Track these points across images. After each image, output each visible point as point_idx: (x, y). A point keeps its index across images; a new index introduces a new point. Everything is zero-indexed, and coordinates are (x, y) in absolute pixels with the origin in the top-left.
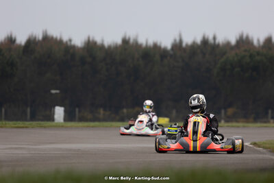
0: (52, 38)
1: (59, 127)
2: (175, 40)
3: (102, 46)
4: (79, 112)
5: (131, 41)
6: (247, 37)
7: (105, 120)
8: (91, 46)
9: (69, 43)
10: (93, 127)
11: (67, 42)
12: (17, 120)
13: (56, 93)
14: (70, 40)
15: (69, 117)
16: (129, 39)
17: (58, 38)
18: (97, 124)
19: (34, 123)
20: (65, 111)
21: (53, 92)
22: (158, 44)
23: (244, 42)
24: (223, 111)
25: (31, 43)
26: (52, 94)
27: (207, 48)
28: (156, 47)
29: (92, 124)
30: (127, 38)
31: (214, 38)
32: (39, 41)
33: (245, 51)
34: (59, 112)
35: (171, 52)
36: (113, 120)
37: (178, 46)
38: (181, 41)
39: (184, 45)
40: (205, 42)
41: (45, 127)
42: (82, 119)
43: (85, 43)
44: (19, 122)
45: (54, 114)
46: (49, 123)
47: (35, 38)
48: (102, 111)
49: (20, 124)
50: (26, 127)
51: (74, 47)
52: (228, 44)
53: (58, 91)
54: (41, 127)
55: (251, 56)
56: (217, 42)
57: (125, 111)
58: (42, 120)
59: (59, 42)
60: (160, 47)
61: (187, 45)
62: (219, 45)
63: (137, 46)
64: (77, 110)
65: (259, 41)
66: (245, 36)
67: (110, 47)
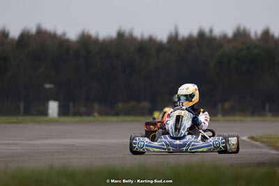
0: (46, 32)
1: (53, 122)
2: (171, 34)
3: (96, 41)
4: (74, 106)
5: (127, 34)
6: (245, 31)
8: (85, 40)
9: (62, 37)
10: (87, 122)
11: (60, 37)
13: (50, 88)
14: (64, 34)
15: (63, 111)
16: (124, 32)
17: (52, 32)
18: (91, 118)
19: (28, 118)
20: (60, 106)
21: (48, 86)
23: (241, 35)
24: (220, 106)
25: (25, 36)
26: (46, 89)
27: (203, 41)
28: (152, 40)
29: (86, 119)
30: (122, 30)
31: (211, 31)
32: (32, 36)
33: (243, 43)
34: (53, 107)
35: (167, 46)
37: (174, 39)
38: (177, 35)
39: (180, 37)
40: (201, 35)
41: (39, 122)
42: (77, 114)
43: (80, 37)
44: (12, 117)
45: (47, 108)
46: (43, 118)
47: (28, 33)
48: (96, 106)
50: (20, 123)
51: (68, 41)
52: (225, 37)
53: (52, 86)
54: (35, 122)
55: (248, 49)
56: (214, 34)
57: (120, 105)
58: (36, 115)
59: (53, 36)
60: (155, 41)
61: (183, 38)
62: (215, 38)
63: (132, 39)
64: (71, 105)
65: (256, 33)
66: (242, 28)
67: (104, 41)
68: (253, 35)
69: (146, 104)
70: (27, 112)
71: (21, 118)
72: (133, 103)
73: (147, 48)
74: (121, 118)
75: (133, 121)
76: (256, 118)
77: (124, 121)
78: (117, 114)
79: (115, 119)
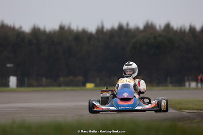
0: (7, 26)
1: (13, 91)
2: (98, 27)
3: (44, 32)
4: (28, 80)
5: (66, 28)
6: (152, 24)
7: (47, 86)
8: (36, 32)
9: (19, 30)
10: (38, 91)
13: (11, 67)
14: (21, 28)
15: (20, 84)
16: (64, 26)
17: (12, 26)
18: (41, 88)
20: (18, 80)
21: (9, 65)
23: (149, 27)
26: (7, 68)
27: (122, 32)
28: (84, 32)
29: (37, 89)
31: (128, 25)
33: (151, 34)
34: (13, 80)
35: (96, 36)
36: (53, 86)
37: (100, 31)
38: (103, 27)
40: (121, 27)
42: (30, 85)
43: (32, 30)
45: (9, 82)
48: (44, 80)
51: (23, 33)
52: (137, 29)
53: (12, 65)
55: (155, 38)
56: (129, 27)
57: (62, 79)
59: (12, 29)
60: (87, 32)
61: (107, 30)
63: (70, 31)
64: (26, 79)
65: (160, 26)
66: (150, 23)
67: (50, 32)
68: (158, 28)
69: (80, 78)
72: (71, 78)
73: (81, 37)
74: (63, 88)
75: (71, 90)
76: (160, 88)
77: (65, 90)
78: (59, 85)
79: (58, 88)
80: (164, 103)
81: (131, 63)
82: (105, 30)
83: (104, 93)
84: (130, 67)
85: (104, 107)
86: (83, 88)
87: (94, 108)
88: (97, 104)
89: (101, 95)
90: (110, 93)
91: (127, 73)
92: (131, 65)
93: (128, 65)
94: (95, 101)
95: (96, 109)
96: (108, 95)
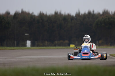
0: (25, 12)
1: (29, 49)
2: (77, 12)
3: (46, 16)
4: (37, 42)
5: (59, 13)
6: (107, 11)
7: (48, 46)
8: (41, 15)
9: (32, 14)
10: (43, 49)
11: (31, 14)
12: (11, 46)
13: (27, 35)
14: (33, 13)
15: (33, 45)
16: (58, 12)
17: (28, 12)
18: (44, 47)
19: (18, 47)
20: (31, 43)
21: (26, 34)
22: (70, 14)
23: (106, 13)
24: (97, 42)
25: (16, 14)
26: (25, 35)
27: (90, 15)
29: (42, 48)
30: (57, 12)
31: (93, 11)
32: (20, 13)
33: (106, 16)
34: (29, 43)
35: (75, 18)
36: (51, 46)
37: (78, 15)
38: (79, 13)
39: (81, 14)
40: (89, 13)
41: (23, 49)
42: (38, 46)
43: (39, 14)
44: (12, 47)
45: (26, 43)
46: (25, 48)
47: (18, 12)
48: (46, 42)
49: (12, 48)
50: (15, 49)
51: (34, 16)
52: (99, 14)
53: (28, 34)
54: (21, 49)
55: (109, 19)
56: (94, 13)
57: (56, 42)
58: (22, 46)
59: (28, 14)
60: (70, 16)
62: (95, 14)
63: (61, 15)
64: (36, 42)
65: (112, 12)
67: (49, 16)
69: (67, 41)
70: (18, 45)
71: (15, 48)
72: (61, 41)
73: (67, 18)
74: (57, 47)
75: (62, 48)
76: (112, 47)
77: (58, 48)
78: (55, 46)
79: (54, 47)
80: (105, 55)
81: (87, 35)
82: (80, 14)
83: (75, 50)
84: (87, 37)
85: (75, 57)
86: (69, 47)
87: (70, 58)
88: (72, 56)
89: (74, 51)
90: (78, 50)
91: (86, 41)
92: (87, 36)
93: (86, 36)
94: (70, 54)
95: (71, 58)
96: (77, 51)
